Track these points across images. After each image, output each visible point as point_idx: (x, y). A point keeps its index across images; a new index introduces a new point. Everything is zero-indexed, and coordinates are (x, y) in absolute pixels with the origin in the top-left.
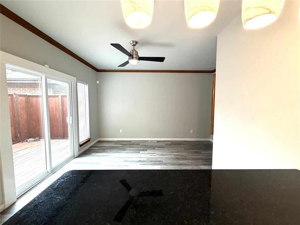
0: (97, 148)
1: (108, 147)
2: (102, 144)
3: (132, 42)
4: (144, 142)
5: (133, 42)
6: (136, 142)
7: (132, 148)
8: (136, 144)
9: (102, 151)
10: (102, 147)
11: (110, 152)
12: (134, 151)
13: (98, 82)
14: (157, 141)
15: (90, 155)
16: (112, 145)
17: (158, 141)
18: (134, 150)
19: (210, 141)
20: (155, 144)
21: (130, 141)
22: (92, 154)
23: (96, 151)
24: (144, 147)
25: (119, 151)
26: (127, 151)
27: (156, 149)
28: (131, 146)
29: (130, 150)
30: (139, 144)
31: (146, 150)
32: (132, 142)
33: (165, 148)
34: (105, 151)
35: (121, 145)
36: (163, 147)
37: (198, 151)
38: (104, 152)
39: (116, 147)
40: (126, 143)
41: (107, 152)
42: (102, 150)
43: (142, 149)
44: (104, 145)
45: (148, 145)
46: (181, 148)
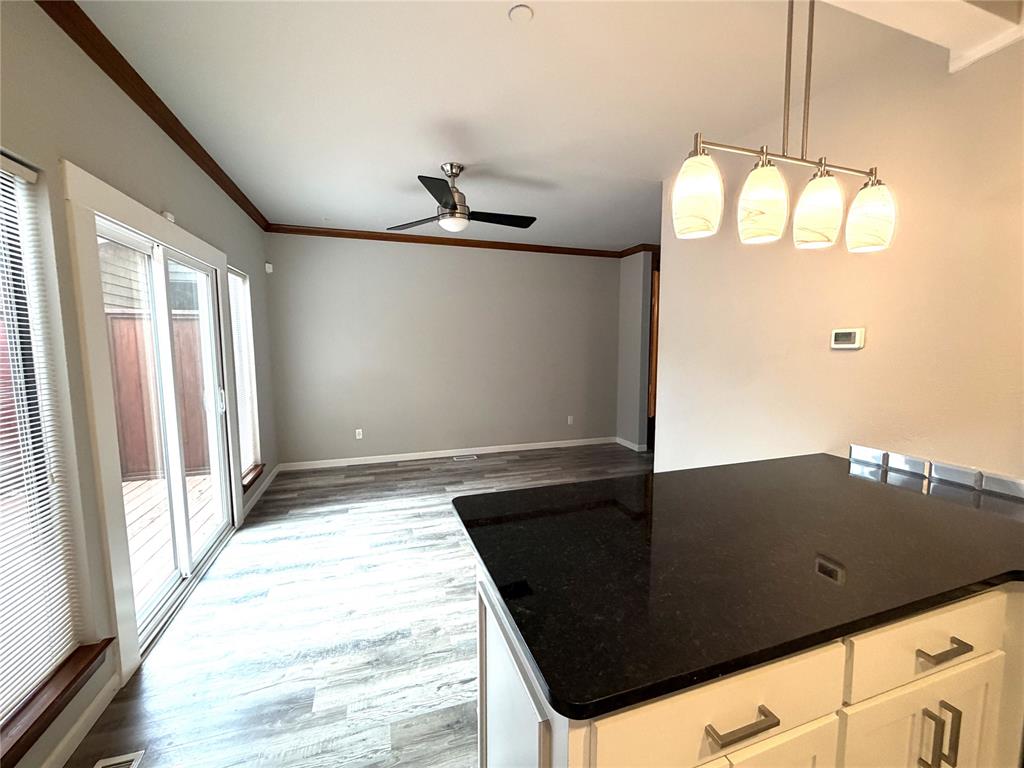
0: (295, 495)
1: (329, 486)
2: (302, 480)
3: (448, 167)
4: (437, 461)
5: (452, 165)
6: (415, 463)
7: (413, 483)
8: (420, 470)
9: (317, 500)
10: (309, 488)
11: (348, 499)
12: (425, 489)
13: (269, 268)
14: (477, 455)
15: (287, 516)
16: (341, 480)
17: (480, 457)
18: (423, 487)
19: (616, 443)
20: (475, 464)
21: (395, 464)
22: (291, 512)
23: (297, 502)
24: (451, 476)
25: (379, 494)
26: (403, 491)
27: (486, 476)
28: (406, 476)
29: (410, 487)
30: (428, 469)
31: (461, 482)
32: (400, 464)
33: (511, 471)
34: (330, 499)
35: (371, 478)
36: (505, 470)
37: (599, 469)
38: (329, 501)
39: (357, 484)
40: (384, 470)
41: (341, 500)
42: (317, 497)
43: (447, 480)
44: (310, 484)
45: (457, 470)
46: (551, 467)
